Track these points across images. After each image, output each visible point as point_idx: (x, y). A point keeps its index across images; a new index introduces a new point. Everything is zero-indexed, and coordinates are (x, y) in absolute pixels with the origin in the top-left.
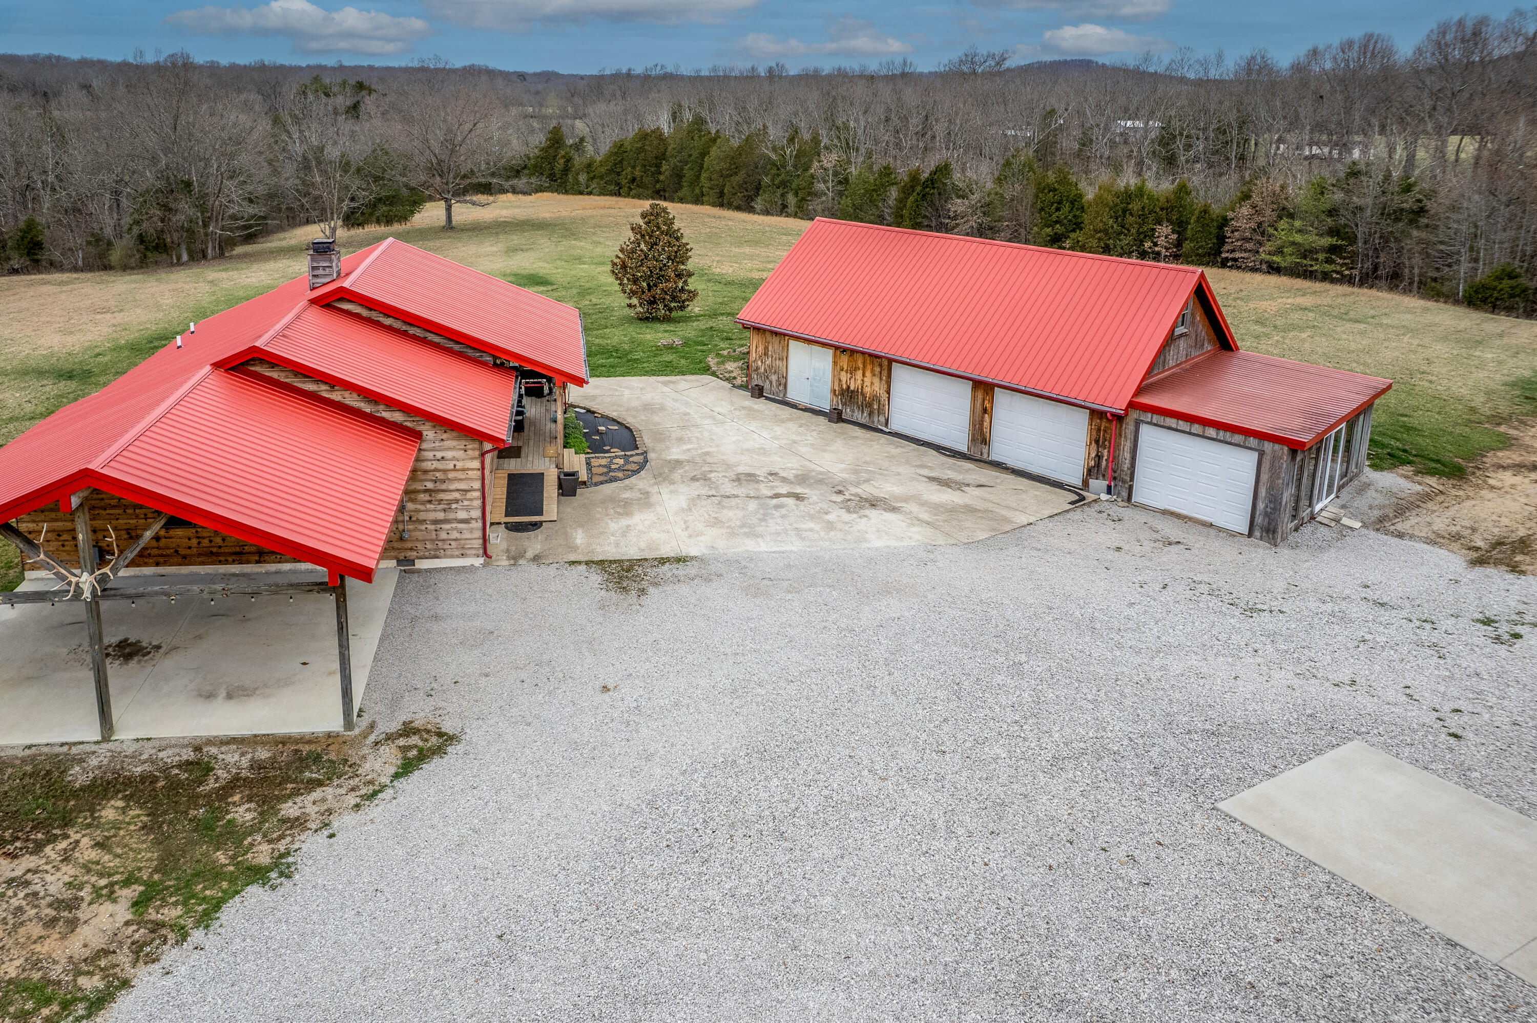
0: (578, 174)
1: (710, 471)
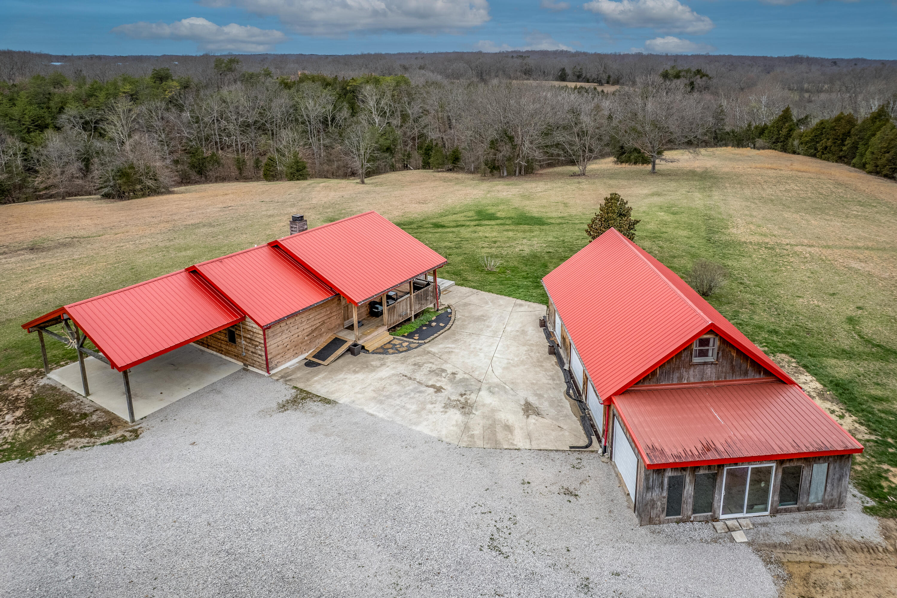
1: (431, 363)
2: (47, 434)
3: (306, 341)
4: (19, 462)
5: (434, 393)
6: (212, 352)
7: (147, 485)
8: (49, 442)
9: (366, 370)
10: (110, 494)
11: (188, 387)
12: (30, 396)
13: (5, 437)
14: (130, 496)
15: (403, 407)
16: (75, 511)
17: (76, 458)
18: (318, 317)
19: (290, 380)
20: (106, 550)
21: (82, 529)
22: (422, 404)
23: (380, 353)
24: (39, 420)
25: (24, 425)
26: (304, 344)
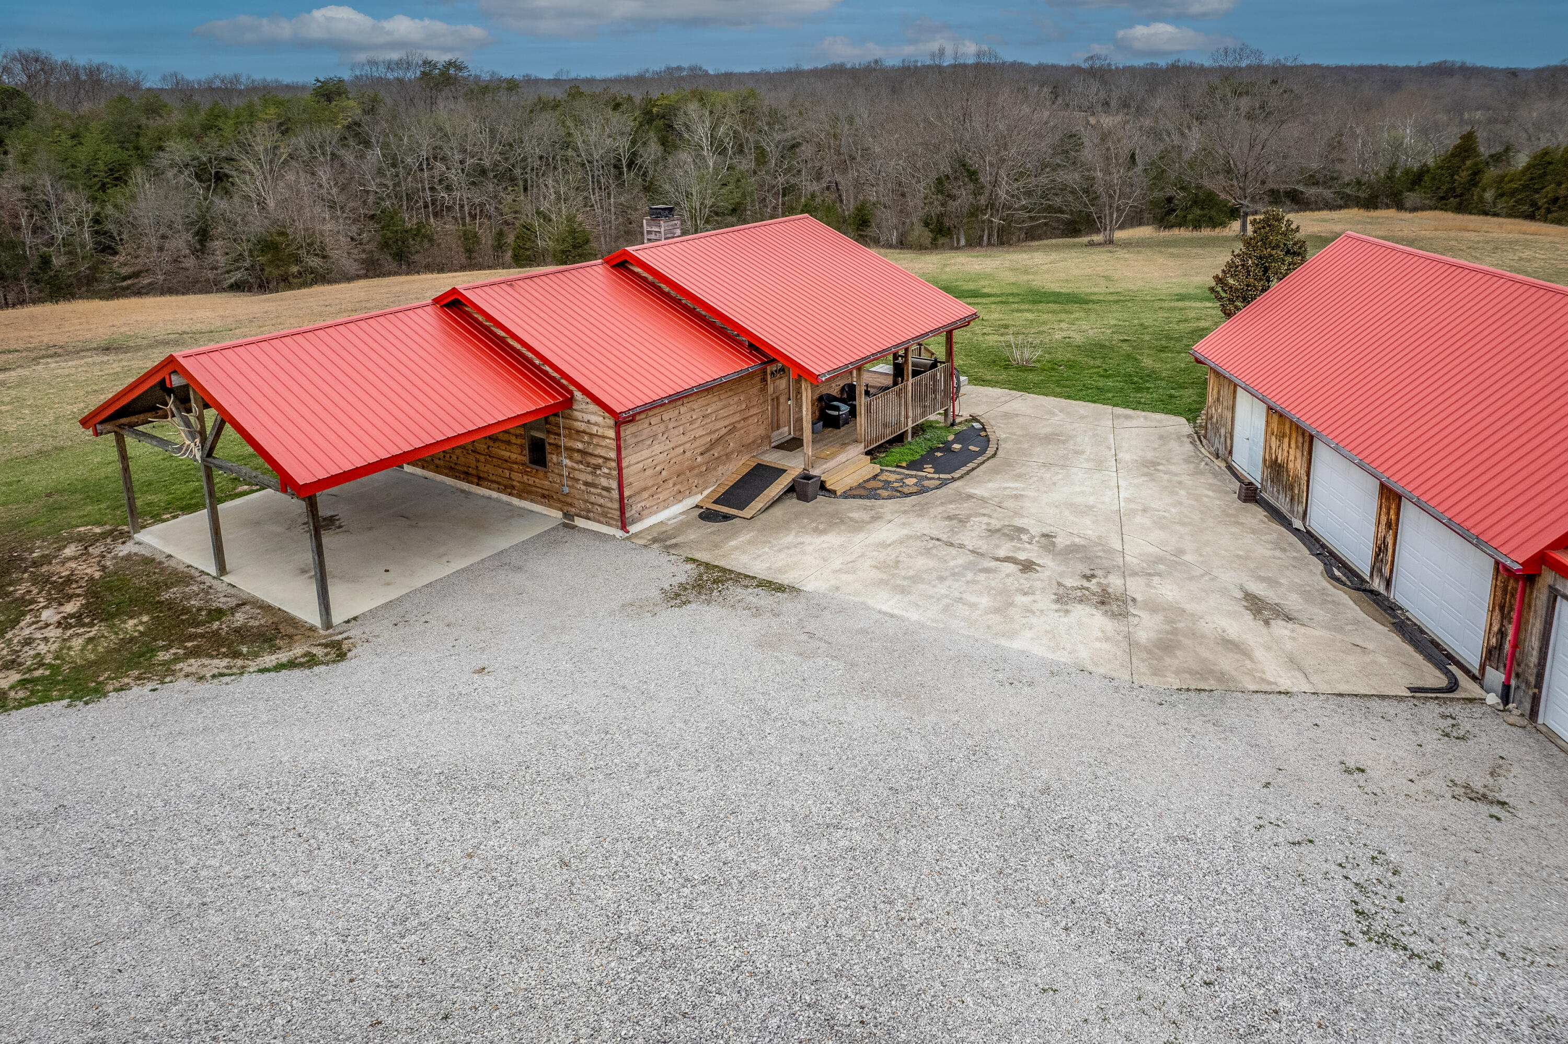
0: (1484, 190)
1: (984, 515)
2: (135, 648)
3: (699, 466)
4: (69, 706)
5: (1019, 573)
6: (487, 492)
7: (382, 764)
8: (138, 665)
9: (843, 527)
10: (291, 782)
11: (444, 559)
12: (97, 575)
13: (39, 654)
14: (341, 788)
15: (960, 600)
16: (205, 821)
17: (203, 700)
18: (722, 413)
19: (676, 545)
20: (295, 927)
21: (226, 869)
22: (1000, 594)
23: (861, 497)
24: (117, 622)
25: (82, 630)
26: (696, 471)
